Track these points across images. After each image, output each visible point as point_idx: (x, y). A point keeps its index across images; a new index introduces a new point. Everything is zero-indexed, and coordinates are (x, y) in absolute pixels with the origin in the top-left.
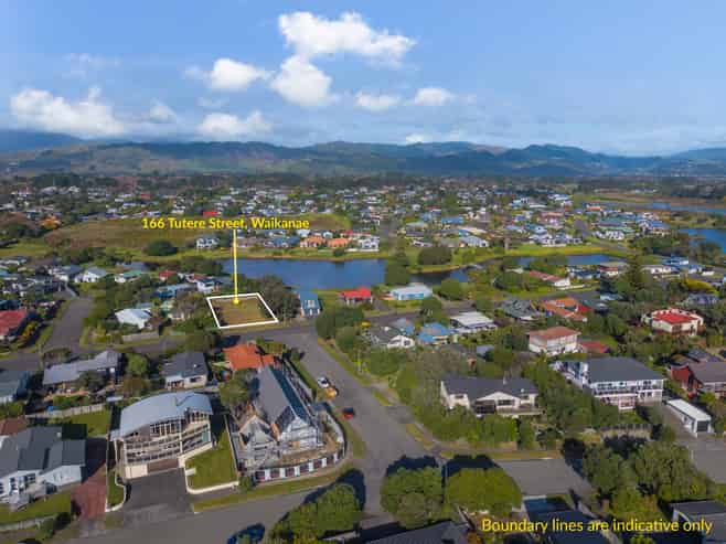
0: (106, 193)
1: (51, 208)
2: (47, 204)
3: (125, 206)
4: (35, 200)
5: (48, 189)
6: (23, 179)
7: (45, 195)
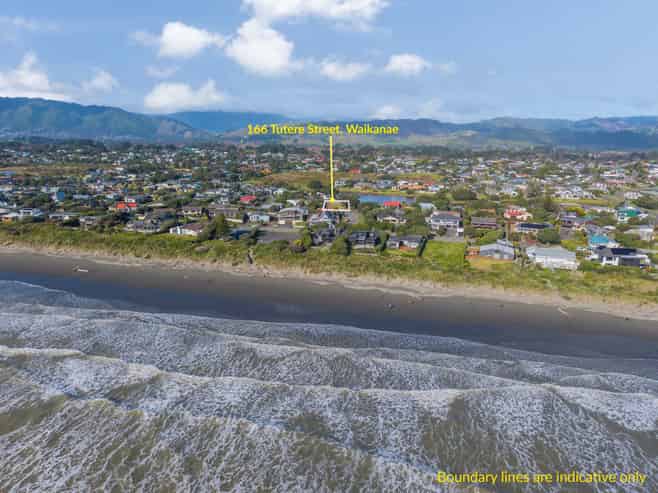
0: (298, 157)
1: (266, 165)
2: (264, 162)
3: (307, 166)
4: (258, 160)
5: (265, 154)
6: (251, 148)
7: (264, 158)
